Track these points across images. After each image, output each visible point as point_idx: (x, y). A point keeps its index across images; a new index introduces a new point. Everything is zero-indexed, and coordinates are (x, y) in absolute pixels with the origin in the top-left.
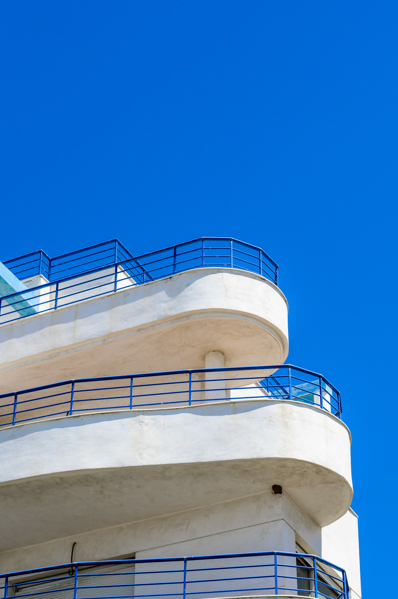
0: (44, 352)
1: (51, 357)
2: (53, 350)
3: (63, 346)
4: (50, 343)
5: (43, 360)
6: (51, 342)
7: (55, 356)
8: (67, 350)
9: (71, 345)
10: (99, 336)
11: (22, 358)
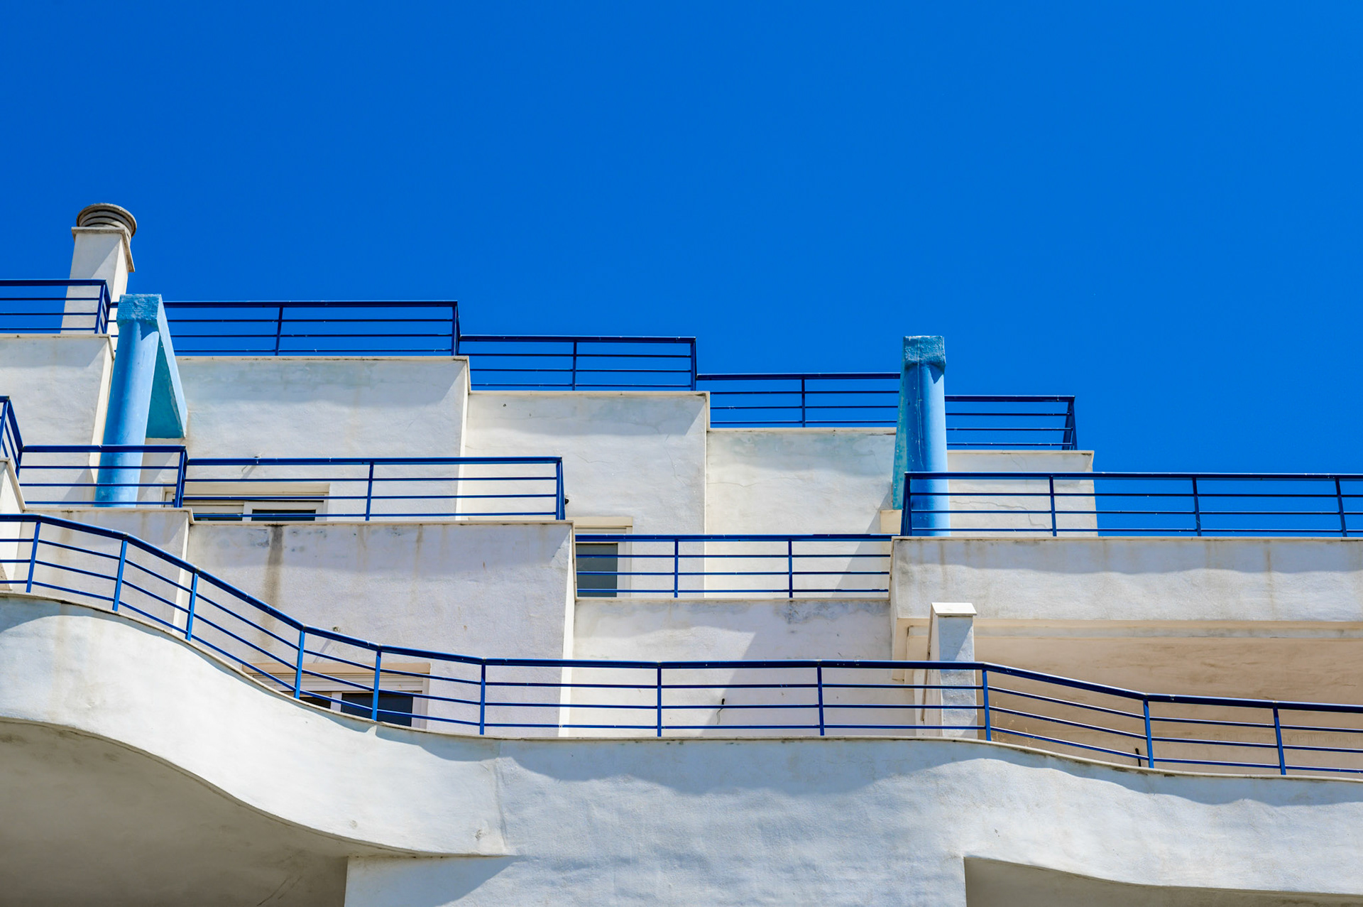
0: (1202, 621)
1: (1213, 635)
2: (1224, 621)
3: (1249, 618)
4: (1214, 605)
5: (1193, 636)
6: (1216, 604)
7: (1222, 635)
8: (1251, 629)
9: (1266, 622)
10: (1336, 621)
11: (1148, 620)
